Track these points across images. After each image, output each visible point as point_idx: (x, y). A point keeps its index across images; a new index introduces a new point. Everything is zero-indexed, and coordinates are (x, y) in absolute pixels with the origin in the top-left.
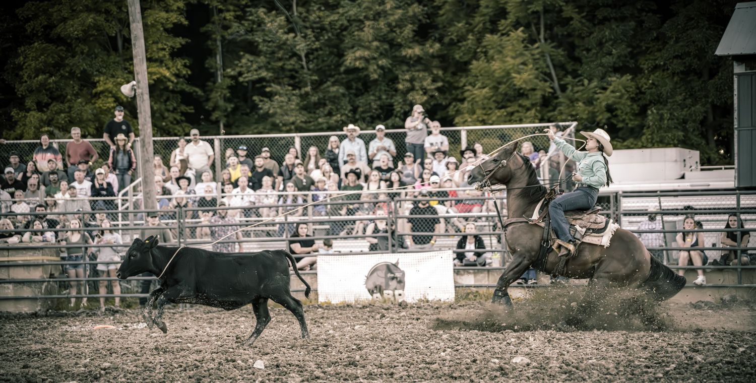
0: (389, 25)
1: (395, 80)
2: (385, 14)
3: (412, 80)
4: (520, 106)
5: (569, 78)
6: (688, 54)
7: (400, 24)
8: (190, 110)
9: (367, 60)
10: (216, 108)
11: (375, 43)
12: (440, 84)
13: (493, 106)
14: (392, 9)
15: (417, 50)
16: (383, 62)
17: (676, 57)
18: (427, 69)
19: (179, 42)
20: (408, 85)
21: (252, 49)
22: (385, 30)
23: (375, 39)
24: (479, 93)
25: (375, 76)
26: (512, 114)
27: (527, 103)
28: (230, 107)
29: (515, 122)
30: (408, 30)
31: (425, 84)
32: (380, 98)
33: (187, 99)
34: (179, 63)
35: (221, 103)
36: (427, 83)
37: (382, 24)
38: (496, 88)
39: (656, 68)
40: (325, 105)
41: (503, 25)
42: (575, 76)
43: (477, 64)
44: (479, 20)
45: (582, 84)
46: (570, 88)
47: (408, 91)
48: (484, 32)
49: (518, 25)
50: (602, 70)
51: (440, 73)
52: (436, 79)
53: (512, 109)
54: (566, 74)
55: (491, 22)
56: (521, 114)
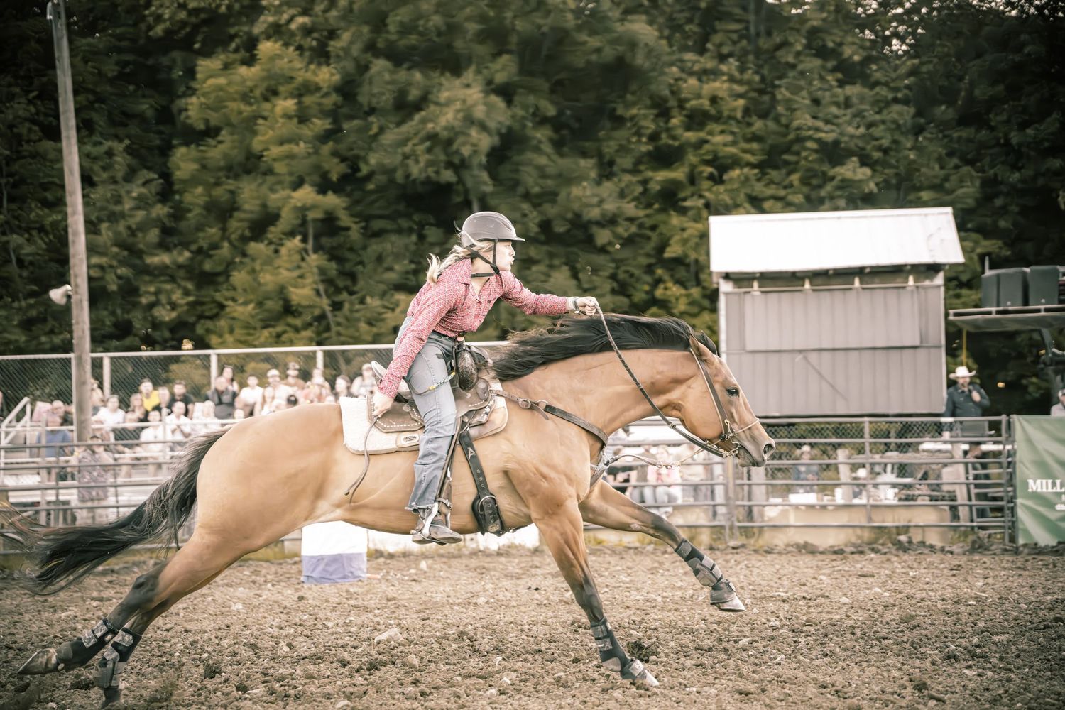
0: (129, 228)
1: (135, 291)
2: (124, 216)
3: (157, 293)
4: (289, 325)
5: (344, 296)
7: (144, 226)
9: (101, 267)
11: (115, 250)
12: (191, 299)
14: (132, 209)
15: (166, 258)
16: (123, 271)
18: (172, 278)
20: (153, 298)
22: (125, 232)
23: (116, 243)
24: (242, 310)
25: (114, 287)
26: (279, 336)
27: (297, 322)
29: (283, 344)
30: (154, 234)
31: (174, 297)
32: (113, 313)
36: (177, 296)
37: (121, 225)
38: (260, 304)
40: (44, 320)
41: (274, 232)
42: (351, 293)
43: (239, 277)
44: (236, 225)
45: (362, 301)
46: (347, 306)
47: (152, 306)
48: (245, 240)
49: (291, 234)
50: (382, 287)
51: (190, 286)
52: (187, 293)
53: (279, 329)
54: (338, 290)
55: (251, 228)
56: (291, 335)
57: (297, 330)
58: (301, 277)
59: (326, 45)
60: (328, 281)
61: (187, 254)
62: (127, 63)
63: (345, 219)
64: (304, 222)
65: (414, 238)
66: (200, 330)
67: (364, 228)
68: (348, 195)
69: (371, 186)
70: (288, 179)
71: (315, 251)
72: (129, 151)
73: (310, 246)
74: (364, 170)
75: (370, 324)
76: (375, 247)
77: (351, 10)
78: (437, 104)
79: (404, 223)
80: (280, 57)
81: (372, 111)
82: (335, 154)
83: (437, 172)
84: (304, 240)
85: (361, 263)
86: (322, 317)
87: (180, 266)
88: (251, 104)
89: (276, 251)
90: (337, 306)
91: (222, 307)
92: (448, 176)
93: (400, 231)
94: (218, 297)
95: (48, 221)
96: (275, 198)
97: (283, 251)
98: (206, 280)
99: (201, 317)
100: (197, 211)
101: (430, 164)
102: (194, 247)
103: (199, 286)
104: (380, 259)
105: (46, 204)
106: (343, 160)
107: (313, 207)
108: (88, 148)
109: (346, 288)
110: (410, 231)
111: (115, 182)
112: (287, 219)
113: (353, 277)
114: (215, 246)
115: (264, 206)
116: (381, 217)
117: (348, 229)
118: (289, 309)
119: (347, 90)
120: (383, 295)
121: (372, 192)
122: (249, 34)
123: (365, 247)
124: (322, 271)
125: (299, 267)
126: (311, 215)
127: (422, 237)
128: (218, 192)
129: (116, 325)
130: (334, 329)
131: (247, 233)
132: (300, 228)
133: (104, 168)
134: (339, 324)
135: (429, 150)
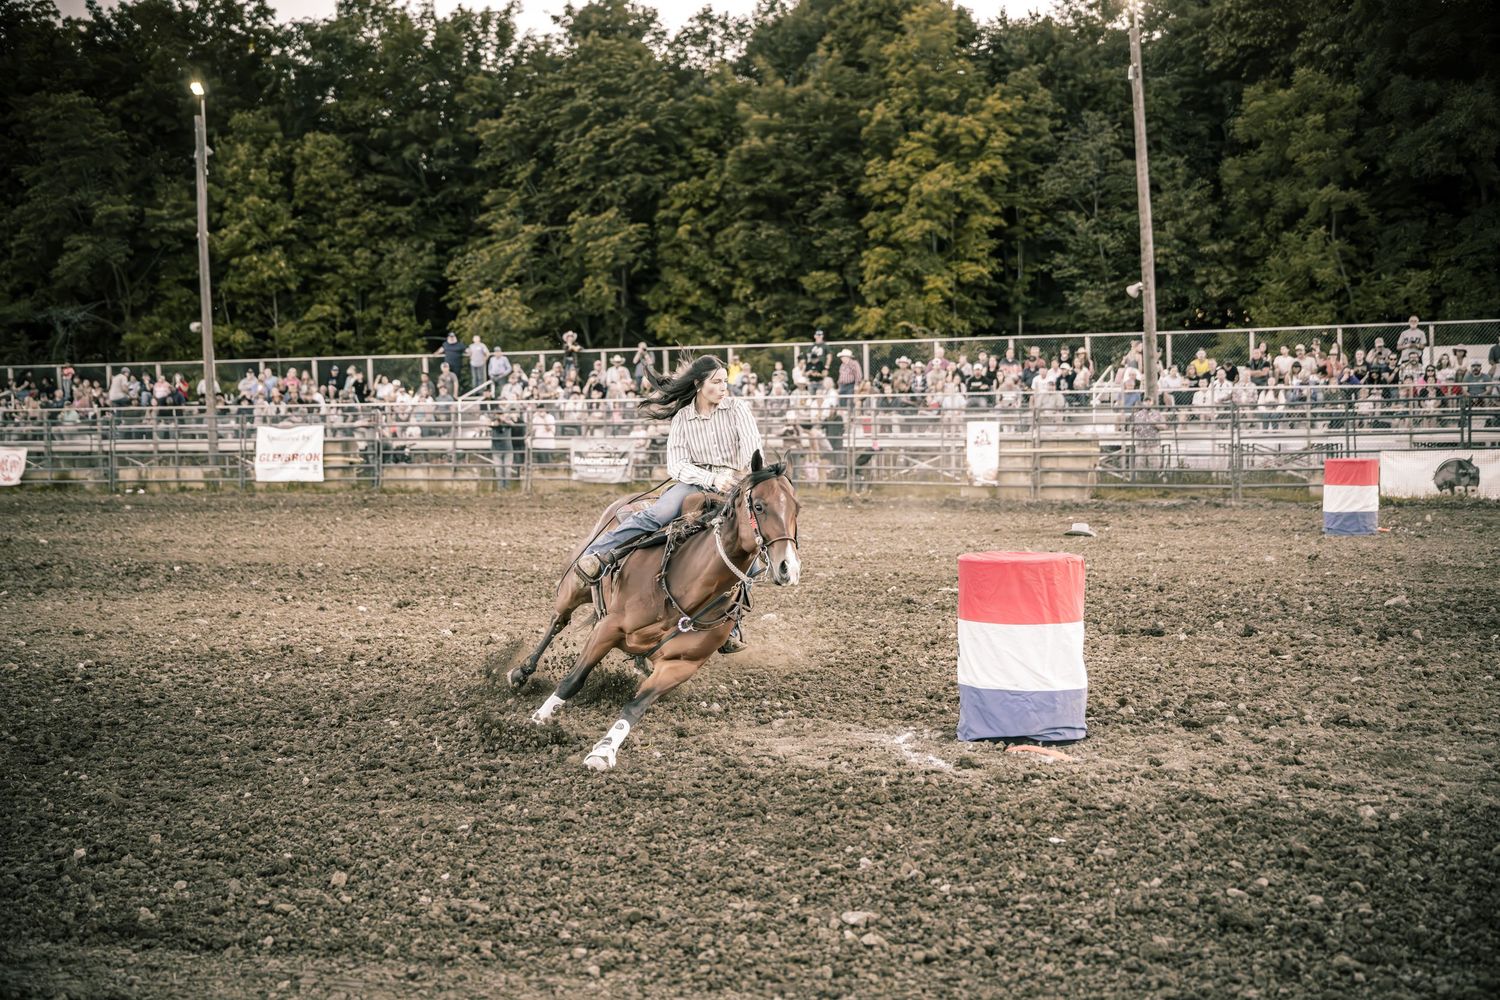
0: (1187, 224)
1: (1191, 274)
2: (1183, 215)
3: (1209, 274)
5: (1362, 273)
6: (1484, 250)
7: (1198, 222)
8: (994, 303)
9: (1166, 257)
10: (1017, 300)
11: (1176, 242)
12: (1234, 278)
13: (1288, 298)
14: (1189, 209)
15: (1215, 247)
16: (1182, 258)
17: (1473, 254)
18: (1220, 263)
19: (994, 243)
20: (1204, 279)
21: (1061, 247)
22: (1184, 228)
23: (1177, 237)
24: (1275, 287)
25: (1175, 271)
27: (1322, 296)
28: (1030, 300)
30: (1206, 228)
31: (1221, 278)
32: (1174, 291)
33: (990, 294)
34: (994, 262)
35: (1023, 298)
36: (1223, 277)
37: (1181, 222)
38: (1290, 282)
39: (1448, 263)
41: (1302, 223)
42: (1369, 271)
43: (1273, 260)
44: (1271, 219)
45: (1378, 278)
46: (1364, 281)
47: (1203, 285)
48: (1278, 230)
49: (1318, 224)
50: (1396, 265)
51: (1233, 268)
52: (1231, 274)
53: (1306, 301)
54: (1357, 269)
55: (1284, 221)
56: (1316, 306)
57: (1321, 302)
58: (1325, 259)
59: (1351, 66)
60: (1349, 262)
61: (1231, 243)
62: (1188, 94)
63: (1363, 210)
64: (1328, 214)
65: (1426, 223)
66: (1241, 303)
67: (1381, 217)
68: (1369, 189)
69: (1388, 181)
70: (1315, 180)
71: (1337, 238)
72: (1189, 163)
73: (1333, 233)
74: (1382, 168)
75: (1384, 296)
76: (1390, 232)
77: (1375, 36)
78: (1449, 108)
79: (1416, 210)
80: (1312, 80)
81: (1391, 118)
82: (1355, 156)
83: (1448, 168)
84: (1328, 229)
85: (1378, 245)
86: (1343, 290)
87: (1227, 253)
88: (1286, 120)
89: (1304, 239)
90: (1355, 282)
91: (1259, 284)
92: (1458, 169)
93: (1413, 218)
94: (1256, 275)
95: (1126, 223)
96: (1304, 196)
97: (1310, 238)
98: (1246, 263)
99: (1242, 293)
100: (1240, 207)
101: (1442, 160)
102: (1238, 237)
103: (1240, 268)
104: (1394, 241)
105: (1125, 208)
106: (1364, 160)
107: (1336, 201)
108: (1156, 163)
109: (1364, 267)
110: (1422, 216)
111: (1178, 189)
112: (1313, 212)
113: (1370, 257)
114: (1255, 236)
115: (1295, 201)
116: (1395, 206)
117: (1367, 217)
118: (1314, 285)
119: (1368, 102)
120: (1395, 273)
121: (1388, 186)
122: (1287, 62)
123: (1381, 233)
124: (1343, 253)
125: (1323, 251)
126: (1334, 209)
127: (1432, 222)
128: (1258, 193)
129: (1177, 300)
130: (1352, 302)
131: (1281, 225)
132: (1325, 220)
133: (1168, 179)
134: (1357, 297)
135: (1442, 148)
